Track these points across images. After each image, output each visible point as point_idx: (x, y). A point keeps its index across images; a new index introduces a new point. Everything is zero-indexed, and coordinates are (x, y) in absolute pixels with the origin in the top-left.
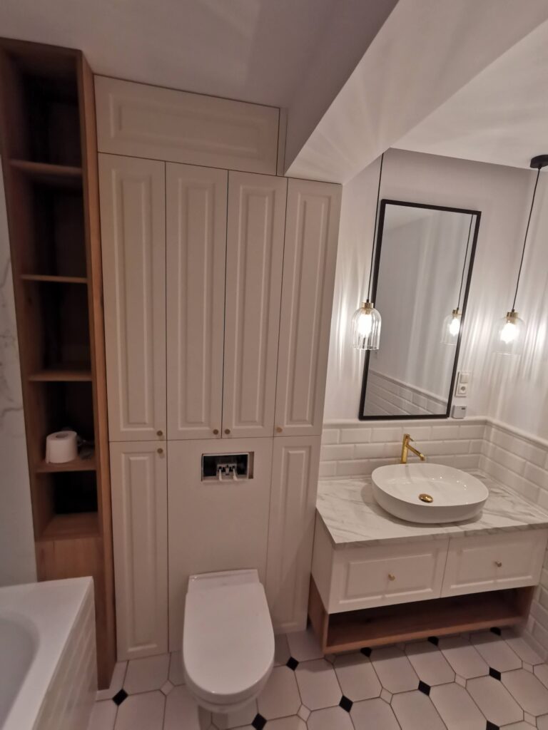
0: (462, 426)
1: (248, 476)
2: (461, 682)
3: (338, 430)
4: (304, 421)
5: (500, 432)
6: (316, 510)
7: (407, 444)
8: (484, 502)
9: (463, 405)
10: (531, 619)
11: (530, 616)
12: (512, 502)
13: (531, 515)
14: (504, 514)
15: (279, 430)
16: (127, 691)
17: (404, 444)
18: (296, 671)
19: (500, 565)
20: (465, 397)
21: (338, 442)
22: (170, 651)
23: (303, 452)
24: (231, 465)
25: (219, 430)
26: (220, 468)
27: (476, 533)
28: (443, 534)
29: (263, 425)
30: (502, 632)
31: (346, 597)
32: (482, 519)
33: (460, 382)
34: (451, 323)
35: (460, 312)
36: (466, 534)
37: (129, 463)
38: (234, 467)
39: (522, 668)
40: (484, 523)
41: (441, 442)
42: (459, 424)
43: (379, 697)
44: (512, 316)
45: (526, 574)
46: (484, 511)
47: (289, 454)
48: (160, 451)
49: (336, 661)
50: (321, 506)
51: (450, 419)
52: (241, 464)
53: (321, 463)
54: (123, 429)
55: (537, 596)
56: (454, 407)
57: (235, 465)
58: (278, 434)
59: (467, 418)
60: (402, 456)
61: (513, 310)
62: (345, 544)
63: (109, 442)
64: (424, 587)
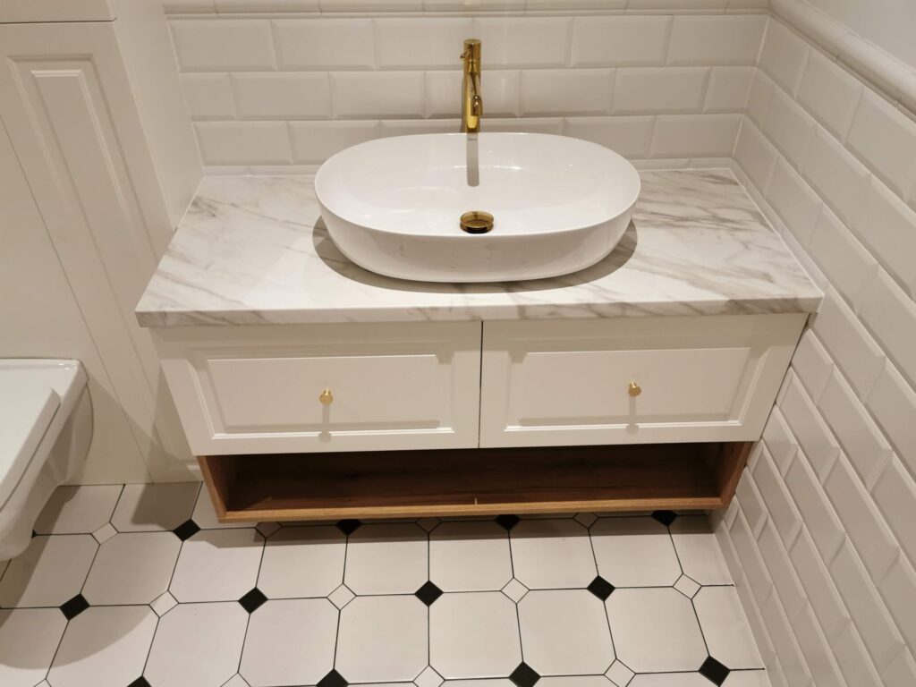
2: (516, 592)
12: (747, 243)
18: (186, 542)
30: (675, 520)
31: (225, 427)
36: (525, 313)
39: (672, 586)
40: (601, 290)
41: (608, 71)
43: (326, 597)
45: (725, 417)
60: (465, 111)
62: (163, 315)
64: (435, 424)
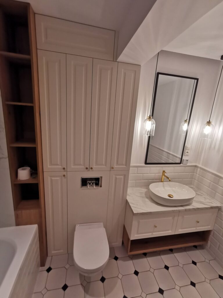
0: (186, 168)
1: (100, 186)
2: (181, 265)
3: (136, 168)
4: (123, 165)
5: (201, 170)
6: (127, 200)
7: (164, 174)
8: (194, 197)
9: (187, 159)
10: (209, 243)
11: (209, 241)
12: (205, 198)
13: (211, 203)
14: (201, 203)
15: (113, 168)
16: (52, 267)
17: (163, 174)
18: (117, 261)
19: (198, 222)
20: (188, 156)
21: (136, 173)
22: (68, 253)
23: (122, 177)
24: (93, 182)
25: (88, 167)
26: (88, 183)
27: (190, 210)
28: (177, 210)
29: (106, 166)
30: (198, 247)
31: (138, 233)
32: (192, 205)
33: (187, 150)
34: (184, 125)
35: (188, 121)
36: (186, 210)
37: (52, 180)
38: (94, 182)
39: (205, 261)
40: (193, 206)
41: (177, 174)
42: (185, 167)
43: (149, 271)
44: (209, 123)
45: (208, 226)
46: (193, 201)
47: (116, 178)
48: (64, 176)
49: (133, 257)
50: (129, 199)
51: (181, 165)
52: (97, 181)
53: (129, 181)
54: (49, 167)
55: (212, 233)
56: (183, 160)
57: (95, 182)
58: (112, 170)
59: (188, 164)
60: (162, 179)
61: (210, 121)
62: (138, 213)
63: (43, 172)
64: (168, 230)
